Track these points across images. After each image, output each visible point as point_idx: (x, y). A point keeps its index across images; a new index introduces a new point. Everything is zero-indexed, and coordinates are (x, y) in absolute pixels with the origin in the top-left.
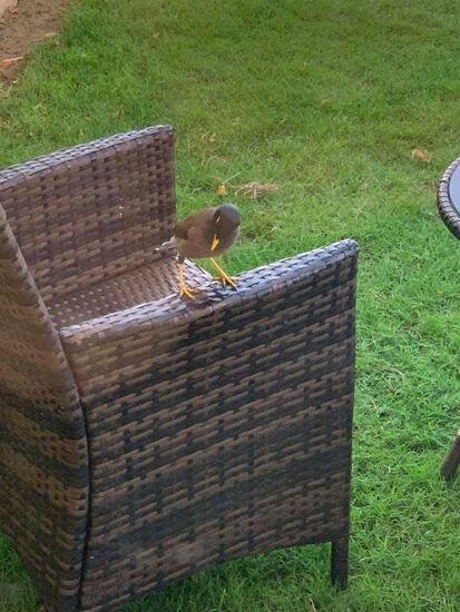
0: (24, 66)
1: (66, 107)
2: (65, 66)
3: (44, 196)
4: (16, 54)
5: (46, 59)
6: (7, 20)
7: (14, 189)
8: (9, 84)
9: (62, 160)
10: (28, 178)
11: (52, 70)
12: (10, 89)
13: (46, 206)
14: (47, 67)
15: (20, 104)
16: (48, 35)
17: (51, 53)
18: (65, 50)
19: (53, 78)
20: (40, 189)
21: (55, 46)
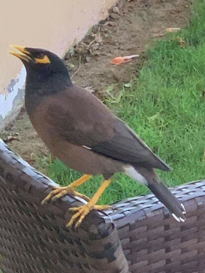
0: (139, 66)
1: (188, 120)
2: (190, 70)
3: (167, 239)
4: (131, 51)
5: (167, 60)
6: (122, 10)
7: (131, 227)
8: (120, 87)
9: (192, 195)
10: (149, 214)
11: (174, 73)
12: (121, 94)
13: (168, 250)
14: (168, 69)
15: (133, 113)
16: (170, 30)
17: (172, 52)
18: (190, 49)
19: (174, 83)
20: (162, 228)
21: (179, 44)
